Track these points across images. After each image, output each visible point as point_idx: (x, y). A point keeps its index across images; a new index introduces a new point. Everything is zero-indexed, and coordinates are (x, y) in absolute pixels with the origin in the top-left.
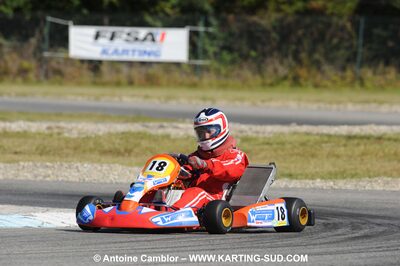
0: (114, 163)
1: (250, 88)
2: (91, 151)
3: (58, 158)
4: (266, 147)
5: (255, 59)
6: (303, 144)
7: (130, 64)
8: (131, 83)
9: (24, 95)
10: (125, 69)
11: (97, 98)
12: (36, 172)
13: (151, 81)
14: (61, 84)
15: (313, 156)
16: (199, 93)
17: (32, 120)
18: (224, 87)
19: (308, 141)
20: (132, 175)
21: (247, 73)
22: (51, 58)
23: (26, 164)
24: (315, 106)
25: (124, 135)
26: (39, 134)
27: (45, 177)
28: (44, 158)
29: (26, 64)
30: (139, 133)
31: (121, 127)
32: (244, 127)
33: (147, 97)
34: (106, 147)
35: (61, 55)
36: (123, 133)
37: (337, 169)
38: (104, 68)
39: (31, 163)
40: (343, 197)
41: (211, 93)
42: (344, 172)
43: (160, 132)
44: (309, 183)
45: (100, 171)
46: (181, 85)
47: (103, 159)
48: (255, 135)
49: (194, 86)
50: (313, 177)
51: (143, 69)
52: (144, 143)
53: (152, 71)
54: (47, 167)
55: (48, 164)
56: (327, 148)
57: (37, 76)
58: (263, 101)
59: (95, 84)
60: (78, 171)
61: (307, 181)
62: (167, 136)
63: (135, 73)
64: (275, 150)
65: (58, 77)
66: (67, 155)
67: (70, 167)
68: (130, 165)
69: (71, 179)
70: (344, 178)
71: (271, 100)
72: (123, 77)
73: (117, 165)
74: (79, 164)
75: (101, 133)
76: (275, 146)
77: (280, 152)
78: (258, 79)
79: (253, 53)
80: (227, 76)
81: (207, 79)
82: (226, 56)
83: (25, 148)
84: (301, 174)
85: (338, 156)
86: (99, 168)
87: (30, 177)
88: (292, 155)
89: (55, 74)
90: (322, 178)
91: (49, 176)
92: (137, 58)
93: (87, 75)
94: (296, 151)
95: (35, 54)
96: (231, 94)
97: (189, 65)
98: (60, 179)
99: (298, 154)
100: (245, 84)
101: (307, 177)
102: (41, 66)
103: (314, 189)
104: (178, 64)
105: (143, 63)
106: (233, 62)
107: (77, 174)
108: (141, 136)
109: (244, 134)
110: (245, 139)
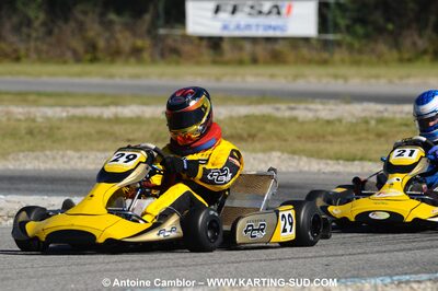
1: (386, 63)
4: (403, 128)
5: (391, 33)
7: (254, 40)
8: (255, 61)
9: (137, 76)
10: (248, 46)
11: (218, 79)
13: (276, 58)
14: (178, 63)
16: (331, 70)
17: (145, 104)
18: (357, 63)
20: (256, 163)
21: (382, 47)
22: (167, 36)
25: (248, 119)
26: (154, 119)
29: (139, 43)
30: (264, 116)
31: (243, 110)
32: (380, 107)
33: (272, 76)
35: (177, 32)
36: (246, 117)
38: (226, 46)
41: (343, 70)
43: (287, 114)
46: (309, 62)
48: (391, 116)
49: (324, 62)
51: (269, 46)
52: (269, 127)
53: (279, 47)
57: (152, 56)
58: (401, 78)
59: (215, 62)
62: (294, 119)
63: (260, 50)
65: (175, 57)
68: (254, 151)
71: (408, 76)
72: (246, 56)
78: (395, 54)
79: (390, 26)
80: (360, 52)
81: (338, 55)
82: (360, 29)
89: (172, 52)
92: (261, 33)
93: (207, 54)
95: (149, 32)
96: (365, 70)
97: (318, 40)
100: (381, 60)
102: (155, 45)
104: (306, 40)
105: (268, 39)
106: (367, 36)
108: (266, 119)
109: (380, 115)
110: (380, 121)
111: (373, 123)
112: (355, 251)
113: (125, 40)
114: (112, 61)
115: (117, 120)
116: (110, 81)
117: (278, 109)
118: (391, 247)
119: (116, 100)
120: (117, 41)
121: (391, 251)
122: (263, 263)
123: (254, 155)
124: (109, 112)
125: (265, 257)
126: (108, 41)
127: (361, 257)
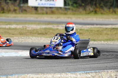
0: (42, 37)
1: (82, 14)
2: (35, 33)
3: (25, 36)
4: (87, 32)
6: (98, 31)
7: (47, 8)
8: (47, 13)
9: (15, 17)
10: (45, 9)
11: (37, 18)
12: (19, 40)
13: (53, 13)
14: (26, 14)
15: (101, 34)
16: (67, 16)
17: (18, 25)
18: (74, 14)
19: (99, 30)
20: (47, 41)
21: (81, 10)
22: (23, 6)
23: (16, 37)
24: (101, 20)
25: (45, 29)
26: (20, 28)
27: (22, 41)
28: (21, 36)
29: (16, 8)
31: (44, 26)
32: (80, 26)
33: (52, 17)
34: (40, 32)
35: (26, 5)
37: (108, 38)
38: (39, 9)
39: (17, 37)
40: (110, 46)
41: (71, 16)
42: (110, 39)
43: (56, 27)
44: (100, 42)
45: (38, 39)
46: (61, 14)
47: (39, 36)
49: (65, 14)
50: (101, 40)
51: (50, 9)
52: (51, 31)
53: (53, 9)
54: (22, 38)
55: (23, 37)
56: (105, 32)
57: (19, 12)
58: (86, 18)
59: (36, 14)
60: (31, 39)
61: (99, 42)
62: (58, 29)
63: (48, 10)
64: (90, 33)
65: (25, 12)
66: (28, 35)
67: (29, 38)
68: (47, 37)
69: (30, 42)
70: (110, 41)
71: (88, 18)
72: (44, 12)
73: (43, 38)
74: (32, 37)
75: (38, 28)
76: (89, 32)
77: (91, 33)
78: (84, 12)
79: (83, 4)
80: (75, 11)
81: (69, 12)
82: (75, 5)
83: (16, 33)
84: (97, 40)
85: (108, 34)
86: (38, 38)
87: (17, 41)
88: (94, 34)
89: (24, 11)
90: (104, 41)
91: (23, 41)
92: (48, 6)
93: (34, 11)
94: (96, 33)
95: (18, 5)
96: (77, 16)
97: (64, 8)
98: (26, 42)
99: (96, 34)
101: (99, 40)
102: (20, 9)
103: (101, 44)
104: (61, 8)
105: (50, 8)
106: (77, 7)
107: (31, 40)
108: (50, 29)
109: (80, 28)
110: (81, 30)
111: (79, 30)
112: (74, 65)
113: (12, 7)
114: (8, 13)
115: (10, 29)
116: (8, 18)
117: (54, 26)
118: (84, 63)
119: (10, 24)
120: (10, 8)
121: (84, 65)
122: (50, 67)
123: (47, 38)
124: (8, 27)
125: (50, 66)
126: (7, 7)
127: (76, 66)
